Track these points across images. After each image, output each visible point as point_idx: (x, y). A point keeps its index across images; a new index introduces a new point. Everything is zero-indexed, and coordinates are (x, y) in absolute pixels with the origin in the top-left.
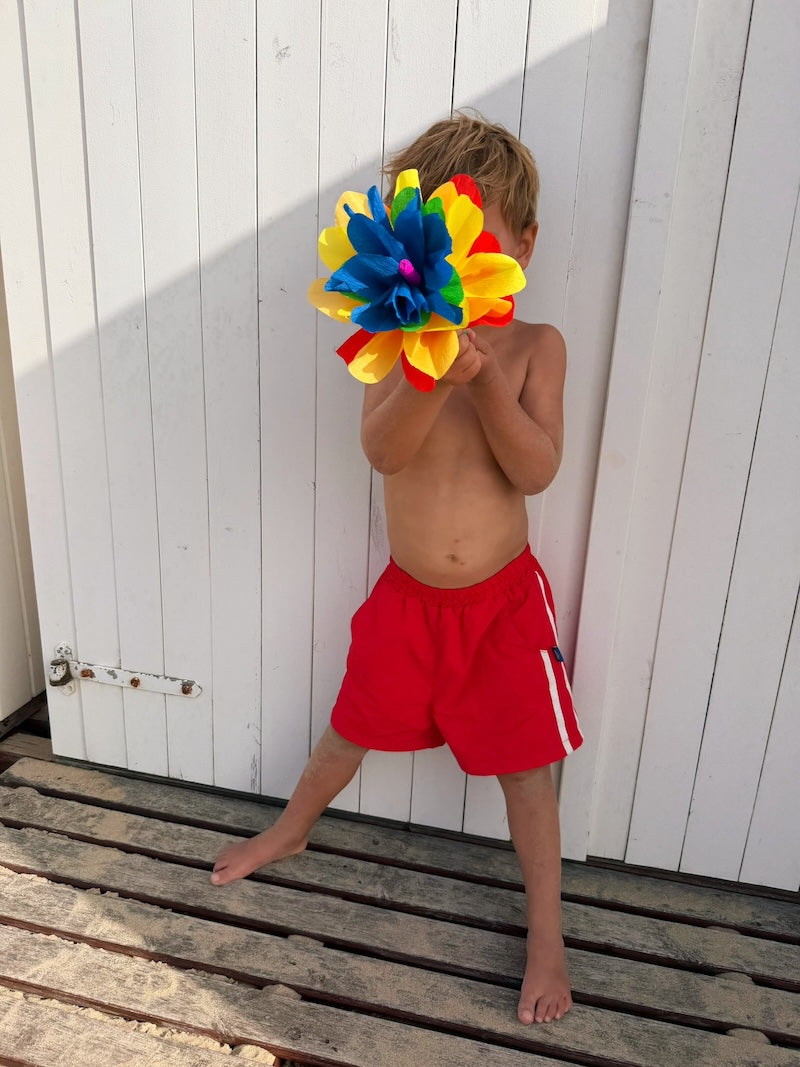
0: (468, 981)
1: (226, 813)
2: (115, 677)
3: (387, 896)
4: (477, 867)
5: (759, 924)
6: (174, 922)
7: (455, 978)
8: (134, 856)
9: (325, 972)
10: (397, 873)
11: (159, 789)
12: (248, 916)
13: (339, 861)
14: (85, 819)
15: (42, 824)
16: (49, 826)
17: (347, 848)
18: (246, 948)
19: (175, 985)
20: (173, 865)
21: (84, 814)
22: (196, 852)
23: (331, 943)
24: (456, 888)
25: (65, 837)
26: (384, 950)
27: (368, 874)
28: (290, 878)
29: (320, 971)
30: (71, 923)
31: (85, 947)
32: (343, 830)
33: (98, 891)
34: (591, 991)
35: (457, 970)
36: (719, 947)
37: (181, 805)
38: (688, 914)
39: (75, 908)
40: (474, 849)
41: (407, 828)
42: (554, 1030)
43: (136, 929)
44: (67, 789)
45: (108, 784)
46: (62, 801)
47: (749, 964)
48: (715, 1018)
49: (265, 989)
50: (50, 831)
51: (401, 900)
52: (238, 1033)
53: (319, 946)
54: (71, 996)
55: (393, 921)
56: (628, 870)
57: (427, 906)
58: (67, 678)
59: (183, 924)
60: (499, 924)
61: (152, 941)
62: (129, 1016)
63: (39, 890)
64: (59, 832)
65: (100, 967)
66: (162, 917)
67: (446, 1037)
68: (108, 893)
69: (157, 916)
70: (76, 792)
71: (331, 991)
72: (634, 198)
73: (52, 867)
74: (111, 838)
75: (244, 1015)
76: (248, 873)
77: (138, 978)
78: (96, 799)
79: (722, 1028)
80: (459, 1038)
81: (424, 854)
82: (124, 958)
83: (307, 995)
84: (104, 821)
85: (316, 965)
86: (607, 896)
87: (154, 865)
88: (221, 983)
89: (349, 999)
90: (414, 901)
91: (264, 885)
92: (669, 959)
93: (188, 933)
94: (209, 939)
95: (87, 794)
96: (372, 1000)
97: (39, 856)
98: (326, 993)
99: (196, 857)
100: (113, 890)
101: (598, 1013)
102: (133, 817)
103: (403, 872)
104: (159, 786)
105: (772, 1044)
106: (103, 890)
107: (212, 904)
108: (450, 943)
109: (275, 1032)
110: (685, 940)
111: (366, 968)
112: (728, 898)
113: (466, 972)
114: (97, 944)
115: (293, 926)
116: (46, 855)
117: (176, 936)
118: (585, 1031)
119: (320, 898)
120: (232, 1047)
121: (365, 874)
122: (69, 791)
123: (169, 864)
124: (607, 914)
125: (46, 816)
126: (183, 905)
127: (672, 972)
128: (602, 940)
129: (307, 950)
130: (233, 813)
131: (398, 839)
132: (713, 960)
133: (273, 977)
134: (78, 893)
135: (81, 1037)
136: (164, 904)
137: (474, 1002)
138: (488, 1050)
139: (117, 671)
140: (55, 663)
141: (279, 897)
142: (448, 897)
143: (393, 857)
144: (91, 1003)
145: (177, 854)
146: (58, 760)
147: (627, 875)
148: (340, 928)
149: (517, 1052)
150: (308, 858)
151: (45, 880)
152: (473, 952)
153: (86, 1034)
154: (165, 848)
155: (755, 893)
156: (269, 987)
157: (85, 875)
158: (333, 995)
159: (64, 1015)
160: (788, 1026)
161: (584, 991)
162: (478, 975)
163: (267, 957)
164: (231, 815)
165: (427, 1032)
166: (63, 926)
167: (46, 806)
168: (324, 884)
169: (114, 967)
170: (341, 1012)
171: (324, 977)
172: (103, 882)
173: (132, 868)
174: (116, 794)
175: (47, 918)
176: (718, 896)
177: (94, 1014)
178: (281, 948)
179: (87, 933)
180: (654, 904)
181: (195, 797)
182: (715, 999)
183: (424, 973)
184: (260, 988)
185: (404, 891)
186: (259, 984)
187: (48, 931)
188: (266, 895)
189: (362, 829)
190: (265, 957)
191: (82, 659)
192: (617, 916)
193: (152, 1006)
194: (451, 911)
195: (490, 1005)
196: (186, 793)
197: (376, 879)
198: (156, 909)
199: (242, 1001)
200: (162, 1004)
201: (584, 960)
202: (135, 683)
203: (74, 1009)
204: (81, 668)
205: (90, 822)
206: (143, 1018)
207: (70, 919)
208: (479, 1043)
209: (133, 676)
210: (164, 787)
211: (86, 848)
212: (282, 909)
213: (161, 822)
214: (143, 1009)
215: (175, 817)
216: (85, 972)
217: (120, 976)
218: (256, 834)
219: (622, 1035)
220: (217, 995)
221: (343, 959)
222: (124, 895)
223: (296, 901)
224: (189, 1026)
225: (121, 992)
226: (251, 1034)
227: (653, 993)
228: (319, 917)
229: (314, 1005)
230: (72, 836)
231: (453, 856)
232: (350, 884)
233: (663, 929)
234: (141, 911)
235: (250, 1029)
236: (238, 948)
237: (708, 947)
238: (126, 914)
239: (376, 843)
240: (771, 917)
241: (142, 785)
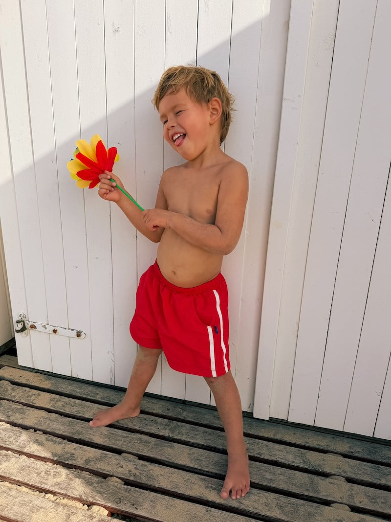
0: (205, 477)
1: (98, 394)
2: (46, 329)
3: (171, 435)
4: (216, 422)
5: (352, 452)
6: (67, 446)
7: (199, 476)
8: (52, 414)
9: (136, 472)
10: (177, 424)
11: (67, 382)
12: (102, 443)
13: (149, 418)
14: (31, 396)
15: (10, 398)
16: (14, 399)
17: (154, 411)
18: (100, 459)
19: (64, 476)
20: (70, 419)
21: (30, 394)
22: (81, 413)
23: (141, 458)
24: (205, 432)
25: (21, 404)
26: (166, 461)
27: (163, 424)
28: (125, 426)
29: (134, 471)
30: (19, 446)
31: (24, 457)
32: (153, 403)
33: (33, 430)
34: (265, 483)
35: (200, 472)
36: (330, 463)
37: (77, 390)
38: (317, 447)
39: (21, 439)
41: (184, 402)
42: (244, 502)
43: (48, 449)
44: (24, 381)
45: (43, 379)
46: (21, 387)
47: (345, 472)
48: (324, 498)
49: (107, 479)
50: (13, 401)
51: (177, 437)
52: (91, 500)
53: (135, 459)
54: (14, 480)
55: (171, 447)
56: (290, 424)
57: (189, 440)
58: (24, 329)
59: (71, 447)
61: (54, 454)
62: (41, 490)
63: (5, 430)
64: (17, 402)
65: (30, 467)
66: (61, 444)
67: (191, 504)
68: (38, 432)
69: (60, 443)
70: (28, 383)
71: (138, 481)
72: (284, 97)
73: (12, 419)
74: (42, 405)
75: (95, 491)
77: (47, 472)
78: (36, 387)
79: (327, 503)
80: (197, 505)
81: (191, 415)
82: (42, 463)
83: (127, 483)
84: (39, 398)
85: (132, 468)
86: (278, 437)
87: (61, 418)
88: (86, 476)
89: (146, 484)
90: (184, 438)
91: (112, 429)
92: (305, 468)
93: (73, 451)
94: (83, 454)
95: (33, 384)
96: (157, 485)
97: (7, 414)
98: (136, 482)
99: (81, 415)
100: (40, 430)
101: (267, 494)
102: (54, 396)
103: (179, 424)
104: (68, 381)
105: (352, 511)
106: (36, 430)
107: (86, 438)
108: (198, 458)
109: (109, 500)
110: (314, 459)
111: (156, 469)
112: (338, 439)
113: (205, 473)
114: (29, 456)
116: (10, 413)
117: (67, 453)
118: (259, 502)
119: (138, 436)
120: (88, 506)
121: (161, 424)
122: (25, 383)
123: (68, 418)
124: (277, 446)
125: (13, 394)
126: (73, 438)
127: (306, 475)
128: (273, 458)
129: (129, 461)
130: (102, 394)
131: (179, 408)
132: (327, 470)
133: (111, 473)
134: (24, 432)
135: (16, 500)
136: (64, 437)
137: (207, 487)
138: (211, 511)
139: (47, 326)
140: (18, 322)
141: (119, 435)
142: (199, 436)
143: (175, 416)
144: (23, 484)
145: (72, 414)
146: (21, 368)
147: (289, 427)
148: (146, 450)
149: (225, 512)
151: (9, 425)
152: (209, 463)
153: (19, 498)
154: (67, 410)
155: (351, 437)
156: (109, 478)
157: (27, 423)
158: (139, 483)
159: (10, 489)
160: (360, 503)
161: (261, 483)
162: (211, 474)
163: (110, 464)
164: (100, 395)
165: (182, 501)
166: (14, 447)
167: (13, 389)
168: (141, 429)
169: (36, 467)
170: (142, 490)
171: (135, 474)
172: (36, 426)
173: (50, 420)
174: (47, 384)
175: (7, 443)
176: (333, 438)
177: (24, 489)
178: (117, 459)
179: (25, 450)
180: (301, 442)
181: (84, 386)
182: (325, 488)
183: (184, 473)
184: (105, 478)
185: (179, 433)
186: (105, 476)
187: (7, 449)
188: (113, 434)
189: (162, 403)
190: (108, 463)
191: (30, 321)
192: (282, 447)
193: (52, 486)
194: (201, 443)
195: (214, 489)
196: (80, 384)
197: (166, 427)
198: (59, 440)
199: (95, 485)
200: (57, 485)
201: (264, 468)
202: (55, 331)
203: (15, 486)
204: (30, 324)
205: (33, 397)
206: (47, 492)
207: (18, 443)
208: (206, 507)
209: (53, 328)
210: (70, 381)
211: (30, 410)
212: (119, 440)
213: (67, 398)
214: (47, 487)
215: (74, 395)
216: (22, 469)
217: (38, 471)
219: (277, 505)
220: (83, 481)
221: (146, 465)
222: (45, 432)
223: (127, 437)
224: (68, 496)
225: (38, 479)
226: (97, 500)
227: (295, 485)
228: (136, 444)
229: (129, 487)
230: (24, 404)
231: (206, 416)
232: (153, 429)
233: (304, 454)
234: (52, 440)
235: (97, 498)
236: (96, 459)
237: (325, 463)
238: (45, 442)
239: (168, 410)
240: (358, 449)
241: (60, 380)
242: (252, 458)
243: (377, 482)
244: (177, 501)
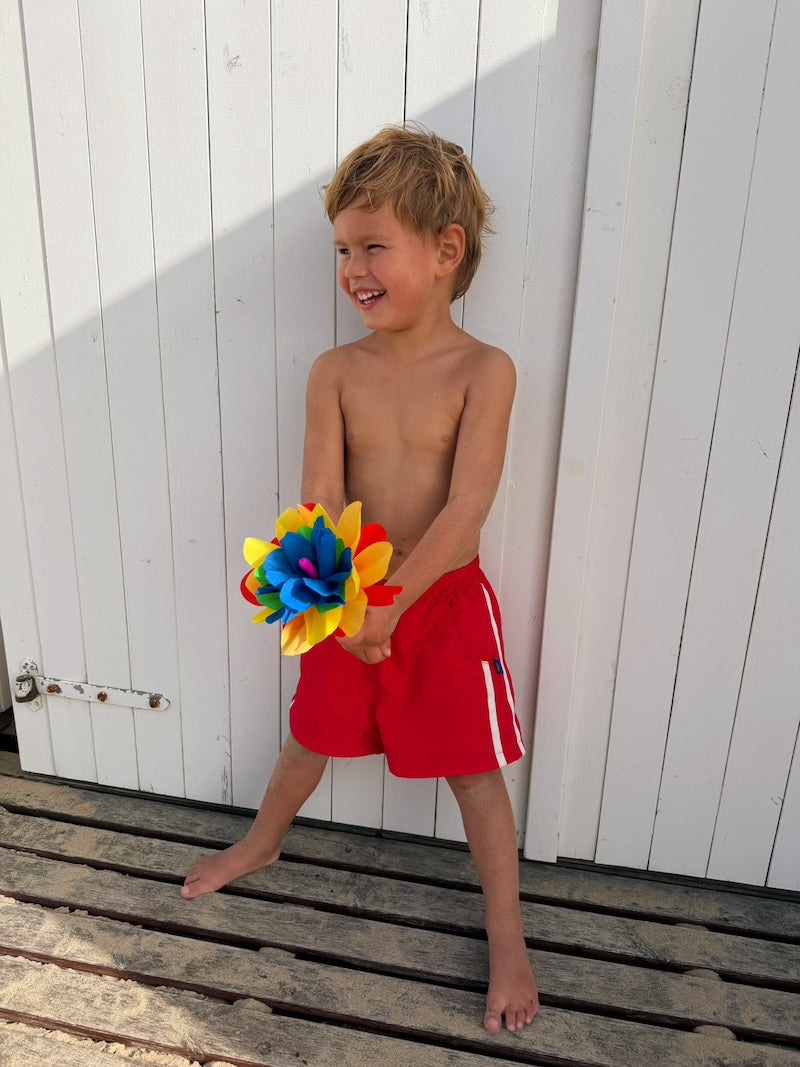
0: (439, 988)
1: (197, 825)
2: (82, 692)
3: (359, 905)
4: (450, 871)
5: (726, 920)
6: (145, 939)
7: (426, 985)
8: (105, 872)
9: (296, 984)
10: (369, 881)
11: (129, 802)
12: (218, 929)
13: (312, 871)
14: (54, 836)
15: (10, 843)
16: (18, 844)
17: (319, 856)
18: (217, 963)
19: (144, 1003)
20: (143, 880)
21: (53, 831)
22: (167, 866)
23: (302, 954)
24: (428, 894)
25: (33, 854)
26: (356, 959)
27: (340, 883)
28: (261, 889)
29: (291, 984)
30: (39, 944)
31: (54, 967)
32: (316, 839)
33: (67, 909)
34: (561, 993)
35: (430, 977)
36: (685, 944)
37: (152, 818)
38: (657, 912)
39: (43, 928)
40: (447, 853)
41: (379, 834)
42: (522, 1034)
43: (104, 947)
44: (36, 805)
45: (78, 799)
46: (31, 818)
47: (716, 960)
48: (682, 1016)
49: (235, 1003)
50: (18, 849)
51: (373, 908)
52: (207, 1050)
53: (291, 957)
54: (38, 1018)
55: (365, 929)
56: (597, 869)
57: (398, 912)
58: (33, 694)
59: (152, 940)
60: (471, 929)
61: (121, 959)
62: (98, 1037)
63: (6, 911)
64: (27, 850)
65: (68, 988)
66: (132, 935)
67: (416, 1045)
68: (77, 911)
69: (127, 933)
70: (45, 808)
71: (302, 1004)
72: (587, 206)
73: (20, 887)
74: (81, 855)
75: (213, 1031)
76: (220, 885)
77: (107, 997)
78: (65, 815)
79: (688, 1026)
80: (429, 1047)
81: (397, 860)
82: (93, 977)
83: (278, 1009)
84: (73, 838)
85: (286, 978)
86: (577, 896)
87: (124, 880)
88: (191, 999)
89: (319, 1010)
90: (386, 909)
91: (235, 897)
92: (637, 958)
93: (158, 950)
94: (177, 955)
95: (57, 810)
96: (342, 1011)
97: (7, 876)
98: (297, 1006)
99: (167, 871)
100: (82, 908)
101: (567, 1015)
102: (104, 832)
103: (374, 879)
104: (130, 799)
105: (739, 1039)
106: (72, 908)
107: (182, 918)
108: (421, 949)
109: (244, 1048)
110: (654, 939)
111: (336, 977)
112: (696, 894)
113: (437, 979)
114: (65, 964)
115: (265, 938)
116: (14, 874)
117: (145, 953)
118: (554, 1034)
119: (292, 909)
120: (202, 1064)
121: (337, 882)
122: (38, 807)
123: (139, 880)
124: (577, 915)
125: (15, 834)
126: (154, 921)
127: (641, 971)
128: (572, 941)
129: (279, 963)
130: (205, 825)
131: (370, 846)
132: (681, 958)
133: (244, 992)
134: (47, 913)
135: (48, 1060)
136: (134, 921)
137: (444, 1009)
138: (458, 1057)
139: (84, 686)
140: (21, 680)
141: (251, 909)
142: (419, 903)
143: (365, 865)
144: (58, 1025)
145: (148, 869)
146: (26, 776)
147: (597, 875)
148: (311, 938)
149: (487, 1058)
150: (280, 869)
151: (12, 900)
152: (445, 958)
153: (53, 1057)
154: (136, 863)
155: (721, 888)
156: (239, 1001)
157: (53, 894)
158: (304, 1008)
159: (31, 1038)
160: (753, 1021)
161: (554, 994)
162: (448, 981)
163: (239, 971)
164: (202, 827)
165: (398, 1041)
166: (31, 947)
167: (15, 824)
168: (296, 894)
169: (82, 987)
170: (312, 1024)
171: (295, 989)
172: (72, 900)
173: (102, 885)
174: (86, 809)
175: (14, 939)
176: (686, 892)
177: (61, 1036)
178: (252, 961)
179: (55, 953)
180: (623, 903)
181: (167, 809)
182: (682, 996)
183: (395, 981)
184: (231, 1003)
185: (376, 899)
186: (230, 998)
187: (16, 953)
188: (237, 908)
189: (335, 837)
190: (236, 970)
191: (49, 674)
192: (588, 916)
193: (121, 1026)
194: (423, 917)
195: (461, 1011)
196: (157, 805)
197: (348, 887)
198: (126, 926)
199: (212, 1018)
200: (131, 1023)
201: (555, 962)
202: (102, 697)
203: (41, 1032)
204: (47, 684)
205: (60, 839)
206: (111, 1039)
207: (38, 938)
208: (449, 1050)
209: (100, 690)
210: (136, 800)
211: (55, 866)
212: (252, 920)
213: (132, 836)
214: (111, 1029)
215: (146, 830)
216: (53, 993)
217: (88, 996)
218: (228, 845)
219: (591, 1036)
220: (187, 1012)
221: (315, 970)
222: (93, 912)
223: (268, 913)
224: (158, 1045)
225: (89, 1012)
226: (219, 1050)
227: (622, 993)
228: (290, 927)
229: (284, 1018)
230: (41, 854)
231: (427, 861)
232: (322, 894)
233: (633, 928)
234: (111, 929)
235: (220, 1045)
236: (209, 963)
237: (676, 944)
238: (95, 932)
239: (348, 851)
240: (738, 913)
241: (113, 799)
242: (532, 944)
243: (781, 976)
244: (389, 1042)
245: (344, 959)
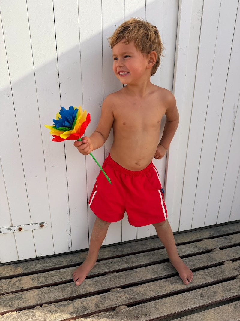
0: (166, 279)
1: (63, 261)
2: (11, 230)
3: (129, 266)
4: (145, 247)
5: (212, 235)
6: (75, 304)
7: (163, 280)
9: (130, 296)
11: (33, 263)
13: (108, 262)
14: (14, 284)
17: (107, 257)
18: (103, 300)
20: (59, 286)
21: (12, 283)
22: (63, 278)
23: (124, 287)
26: (139, 281)
27: (119, 262)
28: (98, 273)
29: (129, 296)
32: (102, 252)
33: (39, 306)
35: (160, 278)
36: (209, 244)
37: (46, 265)
39: (37, 316)
40: (140, 242)
42: (193, 282)
43: (64, 312)
45: (13, 268)
47: (217, 245)
48: (220, 262)
49: (116, 310)
50: (3, 294)
51: (133, 265)
53: (120, 289)
55: (136, 272)
60: (161, 260)
61: (72, 313)
63: (18, 317)
64: (7, 293)
66: (70, 304)
67: (172, 297)
68: (43, 305)
69: (68, 304)
71: (136, 300)
73: (16, 307)
75: (118, 320)
79: (221, 264)
80: (176, 296)
81: (129, 249)
83: (129, 305)
84: (22, 282)
85: (126, 295)
90: (137, 264)
91: (93, 279)
93: (82, 305)
94: (90, 303)
95: (7, 275)
96: (148, 297)
97: (8, 305)
99: (65, 280)
100: (45, 304)
102: (32, 276)
103: (127, 257)
105: (233, 262)
106: (41, 305)
107: (82, 292)
108: (154, 271)
110: (201, 246)
112: (202, 231)
115: (111, 287)
116: (10, 303)
117: (79, 308)
118: (199, 278)
121: (118, 262)
123: (57, 286)
126: (72, 297)
128: (186, 254)
129: (120, 292)
130: (65, 260)
131: (119, 248)
133: (118, 305)
134: (34, 311)
136: (65, 300)
137: (172, 284)
139: (11, 228)
141: (100, 280)
142: (143, 259)
143: (121, 254)
145: (57, 282)
147: (179, 234)
148: (124, 281)
149: (190, 292)
150: (99, 265)
152: (161, 271)
154: (52, 281)
156: (117, 308)
163: (111, 300)
165: (168, 298)
168: (109, 270)
172: (40, 302)
173: (46, 293)
176: (200, 232)
178: (112, 295)
180: (189, 240)
182: (217, 257)
185: (132, 262)
186: (113, 309)
188: (96, 281)
190: (110, 300)
192: (184, 246)
194: (148, 262)
195: (176, 283)
196: (44, 260)
197: (122, 262)
198: (65, 302)
199: (115, 317)
202: (20, 229)
205: (17, 284)
208: (181, 294)
209: (19, 227)
210: (35, 261)
211: (23, 294)
212: (103, 283)
213: (43, 273)
219: (207, 275)
220: (106, 319)
222: (49, 303)
223: (106, 279)
227: (205, 262)
228: (115, 280)
229: (135, 307)
230: (14, 292)
231: (137, 247)
232: (117, 267)
234: (61, 306)
236: (101, 302)
237: (207, 245)
238: (56, 309)
239: (114, 252)
240: (213, 233)
241: (26, 264)
243: (231, 244)
244: (166, 299)
245: (137, 283)
